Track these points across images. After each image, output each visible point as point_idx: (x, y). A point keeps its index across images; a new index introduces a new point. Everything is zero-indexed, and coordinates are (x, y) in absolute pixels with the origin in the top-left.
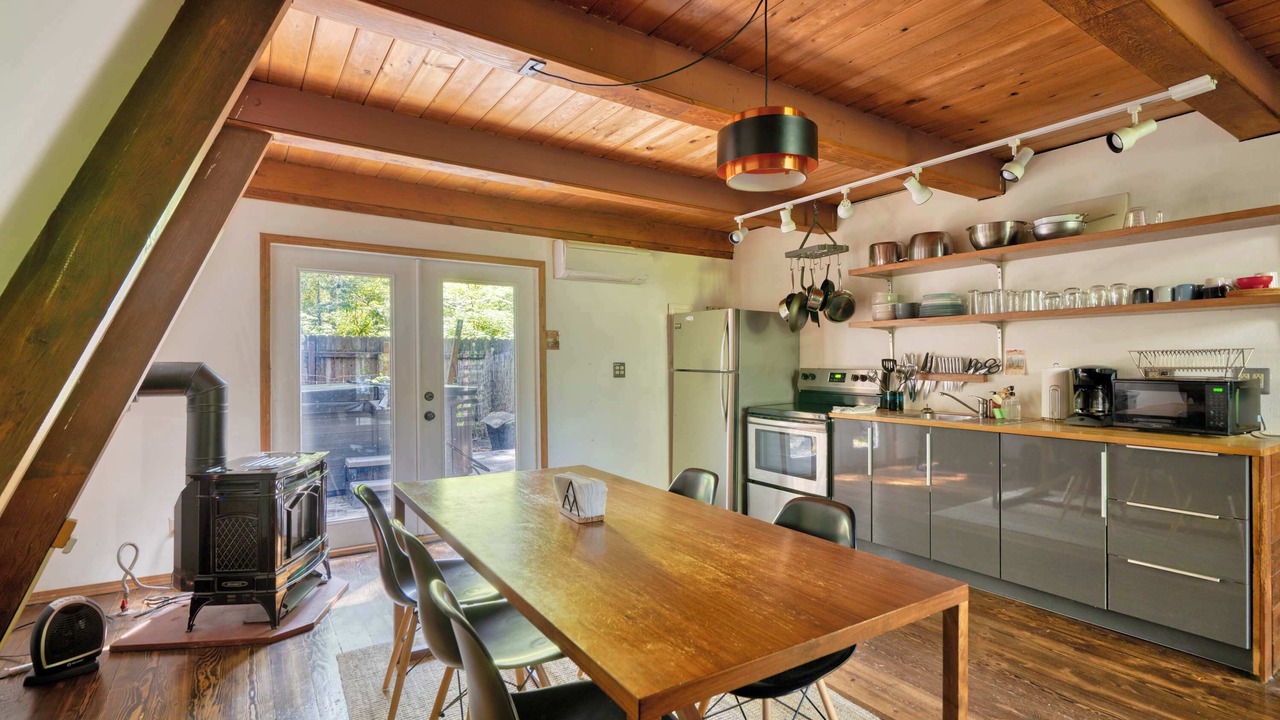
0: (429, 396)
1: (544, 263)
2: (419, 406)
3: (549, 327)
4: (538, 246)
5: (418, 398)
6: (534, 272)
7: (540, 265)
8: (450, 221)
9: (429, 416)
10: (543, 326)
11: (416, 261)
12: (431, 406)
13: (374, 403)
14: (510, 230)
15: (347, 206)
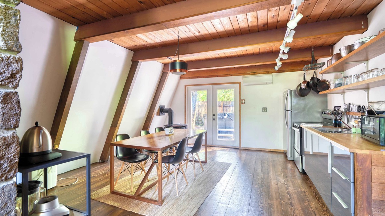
0: (214, 115)
1: (240, 82)
2: (211, 117)
3: (242, 99)
4: (239, 78)
5: (211, 115)
6: (238, 85)
7: (240, 83)
8: (217, 76)
9: (214, 119)
10: (240, 99)
11: (211, 86)
12: (214, 117)
13: (224, 117)
14: (231, 76)
15: (197, 77)
